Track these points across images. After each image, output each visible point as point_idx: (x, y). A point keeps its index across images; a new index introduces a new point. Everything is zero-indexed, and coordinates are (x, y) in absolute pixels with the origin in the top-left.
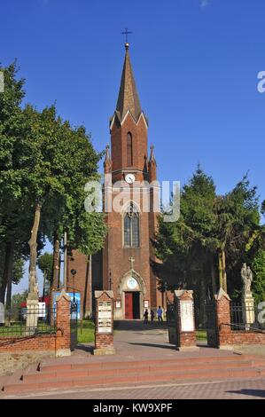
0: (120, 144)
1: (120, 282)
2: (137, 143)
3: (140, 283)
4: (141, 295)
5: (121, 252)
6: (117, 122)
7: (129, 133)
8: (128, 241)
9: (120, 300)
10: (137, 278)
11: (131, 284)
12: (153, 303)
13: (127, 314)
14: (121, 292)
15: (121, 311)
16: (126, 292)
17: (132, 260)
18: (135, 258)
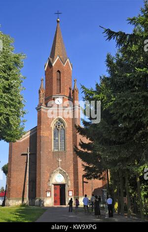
0: (52, 78)
1: (50, 177)
2: (64, 78)
3: (66, 177)
4: (66, 187)
5: (51, 155)
6: (50, 65)
7: (58, 71)
8: (56, 146)
9: (50, 191)
10: (63, 174)
11: (59, 178)
12: (76, 193)
13: (55, 202)
14: (50, 185)
15: (50, 199)
16: (55, 185)
17: (59, 160)
18: (62, 159)
